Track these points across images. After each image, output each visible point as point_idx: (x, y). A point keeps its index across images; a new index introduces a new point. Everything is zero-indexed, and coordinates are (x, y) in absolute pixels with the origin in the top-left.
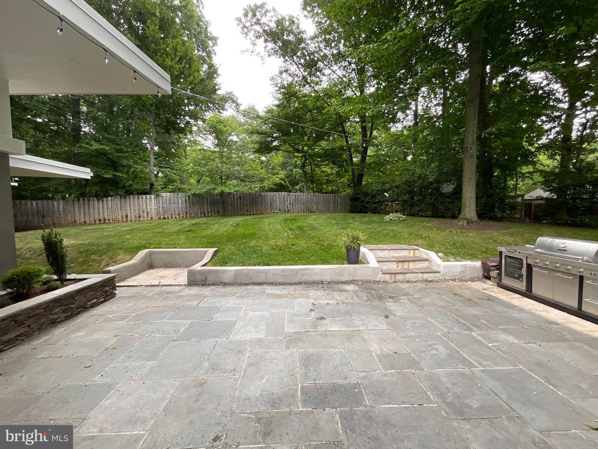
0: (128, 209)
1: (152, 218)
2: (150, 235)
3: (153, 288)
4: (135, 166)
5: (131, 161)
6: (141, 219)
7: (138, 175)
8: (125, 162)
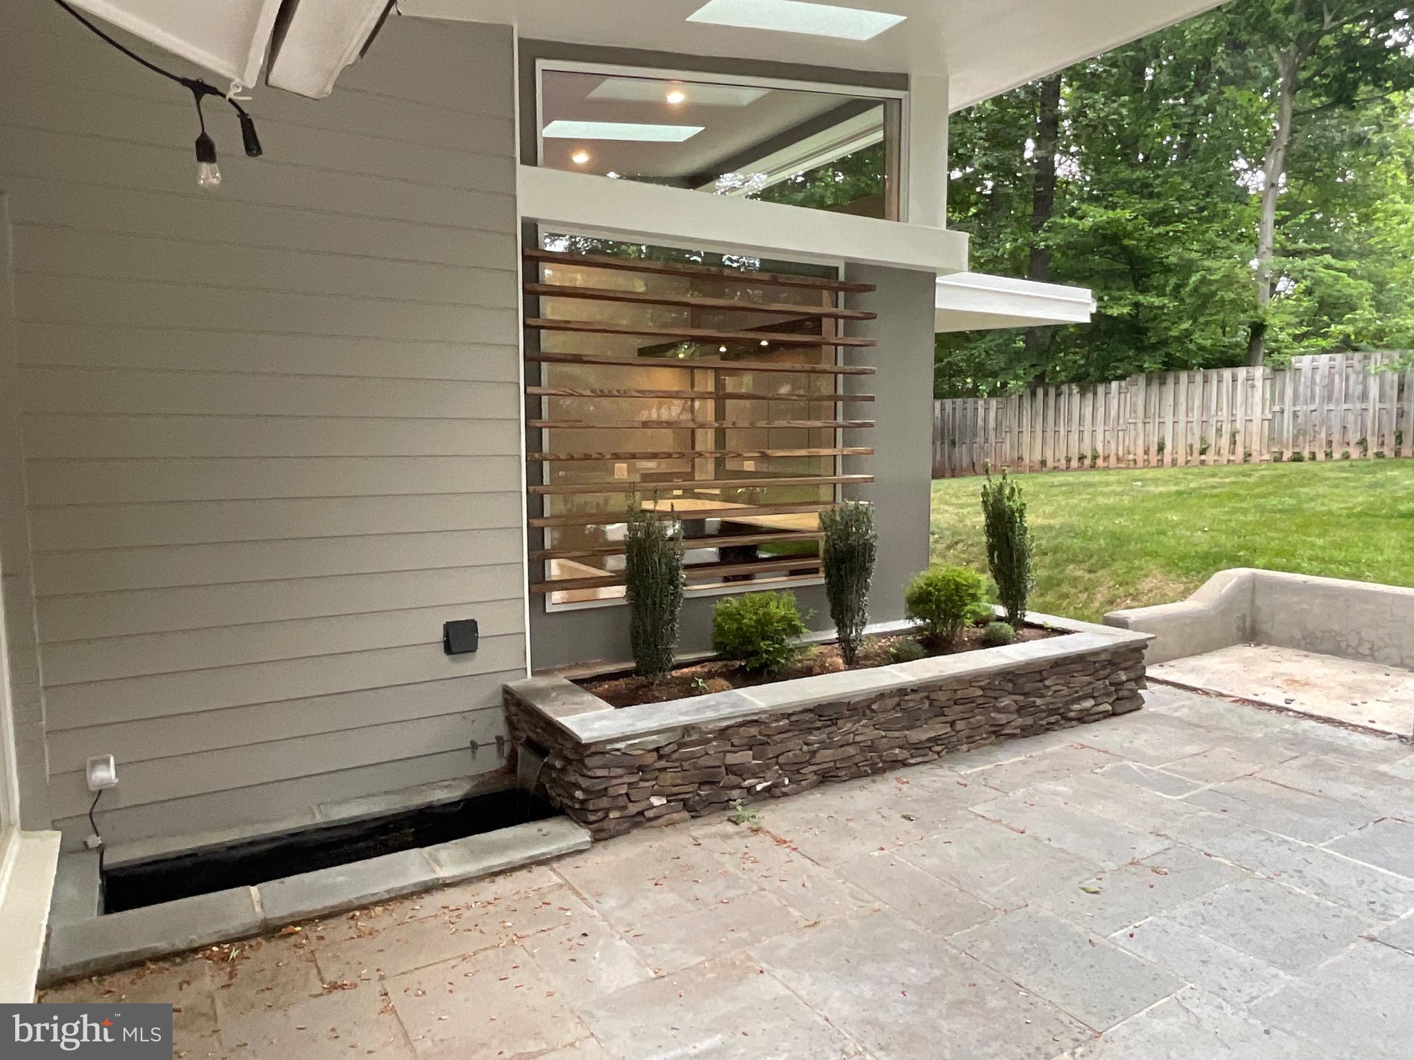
0: (1169, 419)
1: (1248, 455)
2: (1250, 517)
3: (1262, 715)
4: (1207, 263)
5: (1196, 246)
6: (1210, 457)
7: (1214, 293)
8: (1173, 256)
